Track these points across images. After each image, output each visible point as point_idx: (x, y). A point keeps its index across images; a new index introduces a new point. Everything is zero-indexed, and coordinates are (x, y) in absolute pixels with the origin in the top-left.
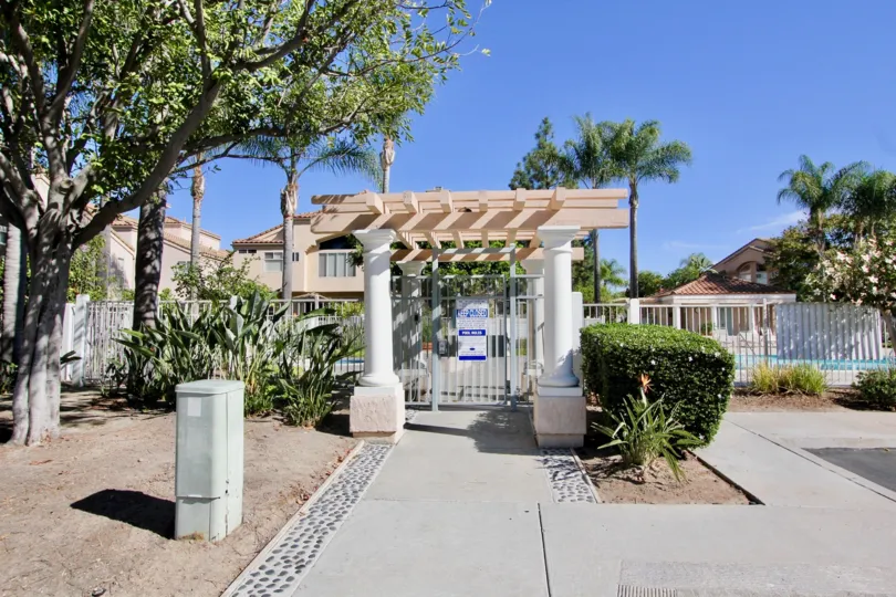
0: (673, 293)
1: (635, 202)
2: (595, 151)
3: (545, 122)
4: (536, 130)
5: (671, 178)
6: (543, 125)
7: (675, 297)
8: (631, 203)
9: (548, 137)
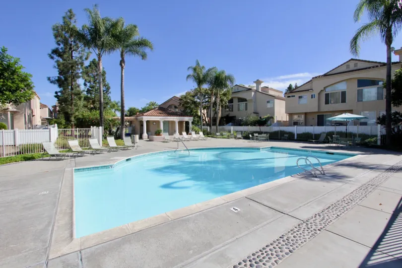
0: (143, 115)
1: (123, 65)
2: (99, 31)
3: (70, 11)
4: (64, 15)
5: (143, 56)
6: (69, 13)
7: (144, 117)
8: (121, 65)
9: (72, 21)
